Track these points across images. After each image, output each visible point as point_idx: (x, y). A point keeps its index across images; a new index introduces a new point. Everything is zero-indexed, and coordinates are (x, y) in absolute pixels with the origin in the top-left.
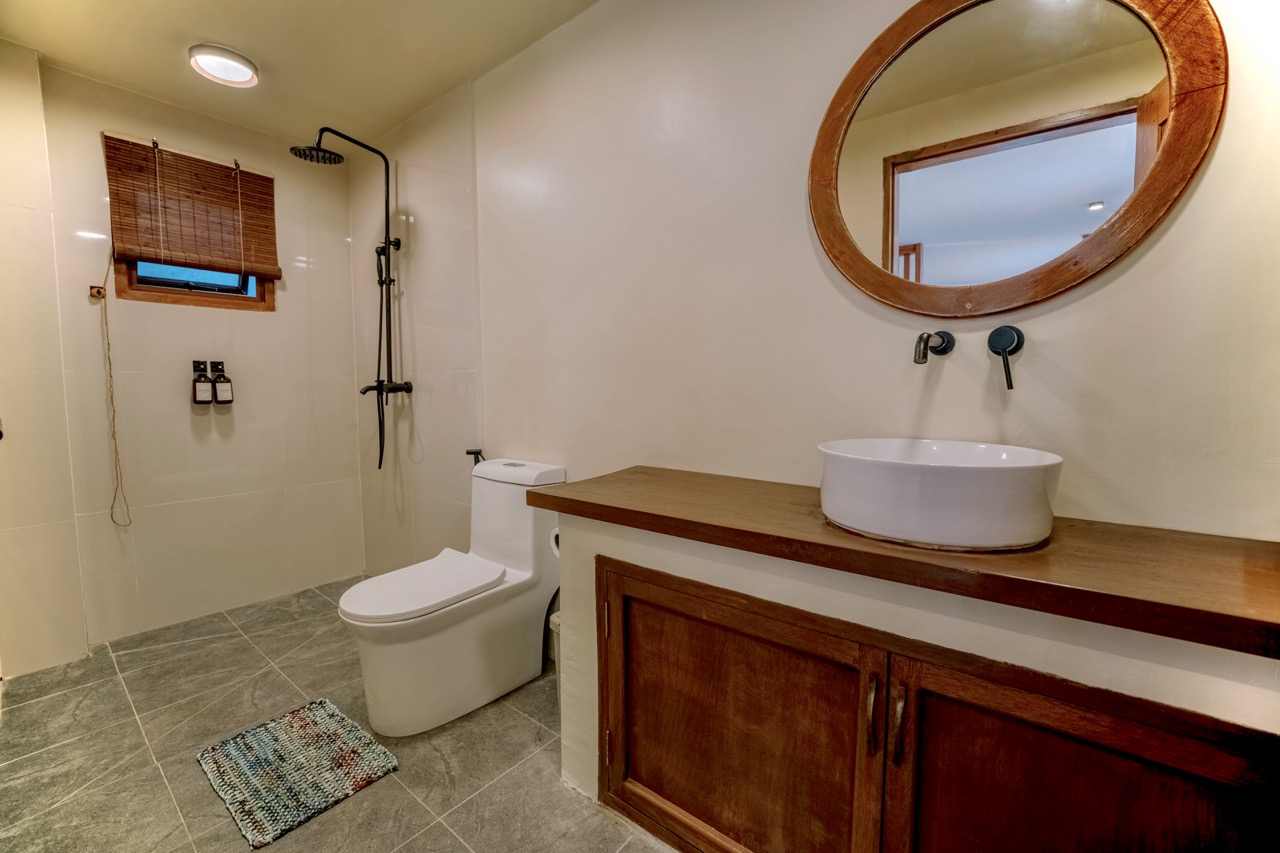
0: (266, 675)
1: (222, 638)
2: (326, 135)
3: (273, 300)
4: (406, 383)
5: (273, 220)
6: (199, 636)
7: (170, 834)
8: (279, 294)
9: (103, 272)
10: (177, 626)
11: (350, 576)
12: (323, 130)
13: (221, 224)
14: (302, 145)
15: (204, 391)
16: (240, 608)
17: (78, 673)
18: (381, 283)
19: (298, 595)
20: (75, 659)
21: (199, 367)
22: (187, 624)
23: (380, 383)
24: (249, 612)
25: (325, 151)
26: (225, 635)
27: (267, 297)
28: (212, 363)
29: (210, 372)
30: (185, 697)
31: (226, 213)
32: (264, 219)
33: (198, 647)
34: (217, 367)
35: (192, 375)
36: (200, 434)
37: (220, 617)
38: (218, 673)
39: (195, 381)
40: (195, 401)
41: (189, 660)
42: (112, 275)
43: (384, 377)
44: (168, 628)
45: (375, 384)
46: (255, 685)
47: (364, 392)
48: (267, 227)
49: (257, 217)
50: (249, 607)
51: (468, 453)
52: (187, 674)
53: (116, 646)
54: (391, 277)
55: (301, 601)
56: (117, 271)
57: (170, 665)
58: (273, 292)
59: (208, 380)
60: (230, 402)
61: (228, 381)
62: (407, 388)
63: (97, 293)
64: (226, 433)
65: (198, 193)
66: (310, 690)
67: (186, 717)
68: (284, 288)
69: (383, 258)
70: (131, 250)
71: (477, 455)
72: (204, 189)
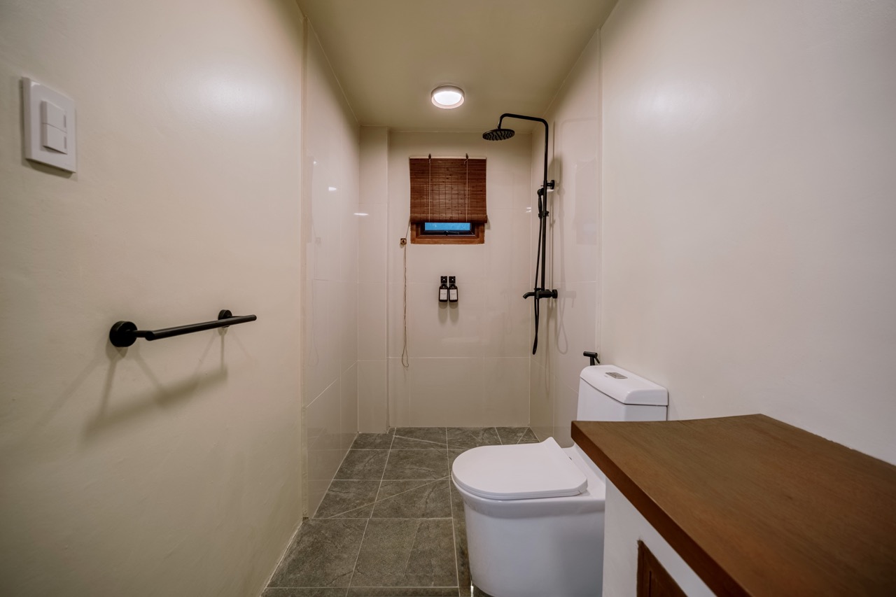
0: (442, 483)
1: (437, 445)
2: (505, 119)
3: (483, 236)
4: (553, 291)
5: (485, 186)
6: (429, 440)
7: (345, 575)
8: (487, 232)
9: (405, 230)
10: (424, 429)
11: (519, 426)
12: (502, 117)
13: (458, 194)
14: (488, 130)
15: (444, 293)
16: (455, 428)
17: (378, 441)
18: (540, 216)
19: (486, 430)
20: (382, 432)
21: (443, 279)
22: (429, 429)
23: (536, 289)
24: (457, 432)
25: (505, 130)
26: (439, 444)
27: (480, 235)
28: (450, 277)
29: (448, 283)
30: (404, 478)
31: (461, 187)
32: (480, 186)
33: (425, 447)
34: (452, 279)
35: (440, 284)
36: (442, 320)
37: (443, 429)
38: (424, 470)
39: (441, 288)
40: (440, 301)
41: (417, 454)
42: (410, 232)
43: (539, 286)
44: (420, 429)
45: (534, 291)
46: (434, 487)
47: (526, 297)
48: (481, 191)
49: (477, 186)
50: (459, 429)
51: (586, 354)
52: (412, 463)
53: (399, 431)
54: (547, 210)
55: (485, 435)
56: (412, 229)
57: (409, 453)
58: (483, 232)
59: (446, 288)
60: (456, 301)
61: (456, 288)
62: (554, 294)
63: (403, 242)
64: (455, 319)
65: (448, 178)
66: (456, 508)
67: (397, 492)
68: (489, 228)
69: (542, 197)
70: (416, 217)
71: (593, 358)
72: (450, 175)
